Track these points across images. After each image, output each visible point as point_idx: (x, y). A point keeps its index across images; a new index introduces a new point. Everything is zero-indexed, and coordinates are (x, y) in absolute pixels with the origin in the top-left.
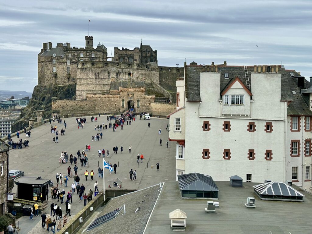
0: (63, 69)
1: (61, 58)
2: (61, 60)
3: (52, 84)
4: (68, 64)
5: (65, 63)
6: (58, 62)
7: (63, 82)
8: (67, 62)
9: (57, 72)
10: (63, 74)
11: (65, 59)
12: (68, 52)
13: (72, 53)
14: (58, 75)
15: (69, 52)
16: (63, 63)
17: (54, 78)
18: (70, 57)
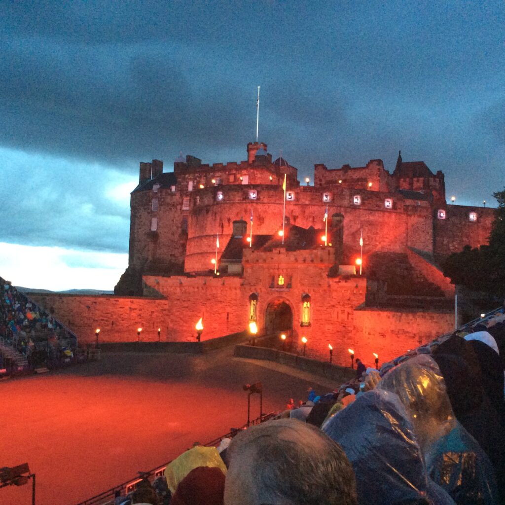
0: (173, 221)
1: (170, 194)
2: (168, 200)
3: (147, 259)
4: (184, 208)
5: (179, 207)
6: (161, 205)
7: (171, 255)
8: (181, 204)
9: (159, 232)
10: (173, 234)
11: (178, 197)
12: (187, 176)
13: (195, 179)
14: (162, 239)
15: (187, 178)
16: (173, 205)
17: (151, 246)
18: (190, 188)
